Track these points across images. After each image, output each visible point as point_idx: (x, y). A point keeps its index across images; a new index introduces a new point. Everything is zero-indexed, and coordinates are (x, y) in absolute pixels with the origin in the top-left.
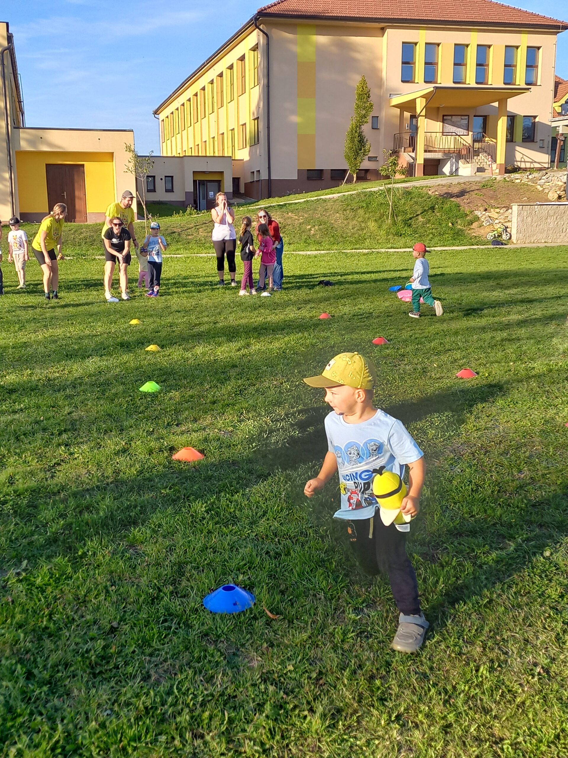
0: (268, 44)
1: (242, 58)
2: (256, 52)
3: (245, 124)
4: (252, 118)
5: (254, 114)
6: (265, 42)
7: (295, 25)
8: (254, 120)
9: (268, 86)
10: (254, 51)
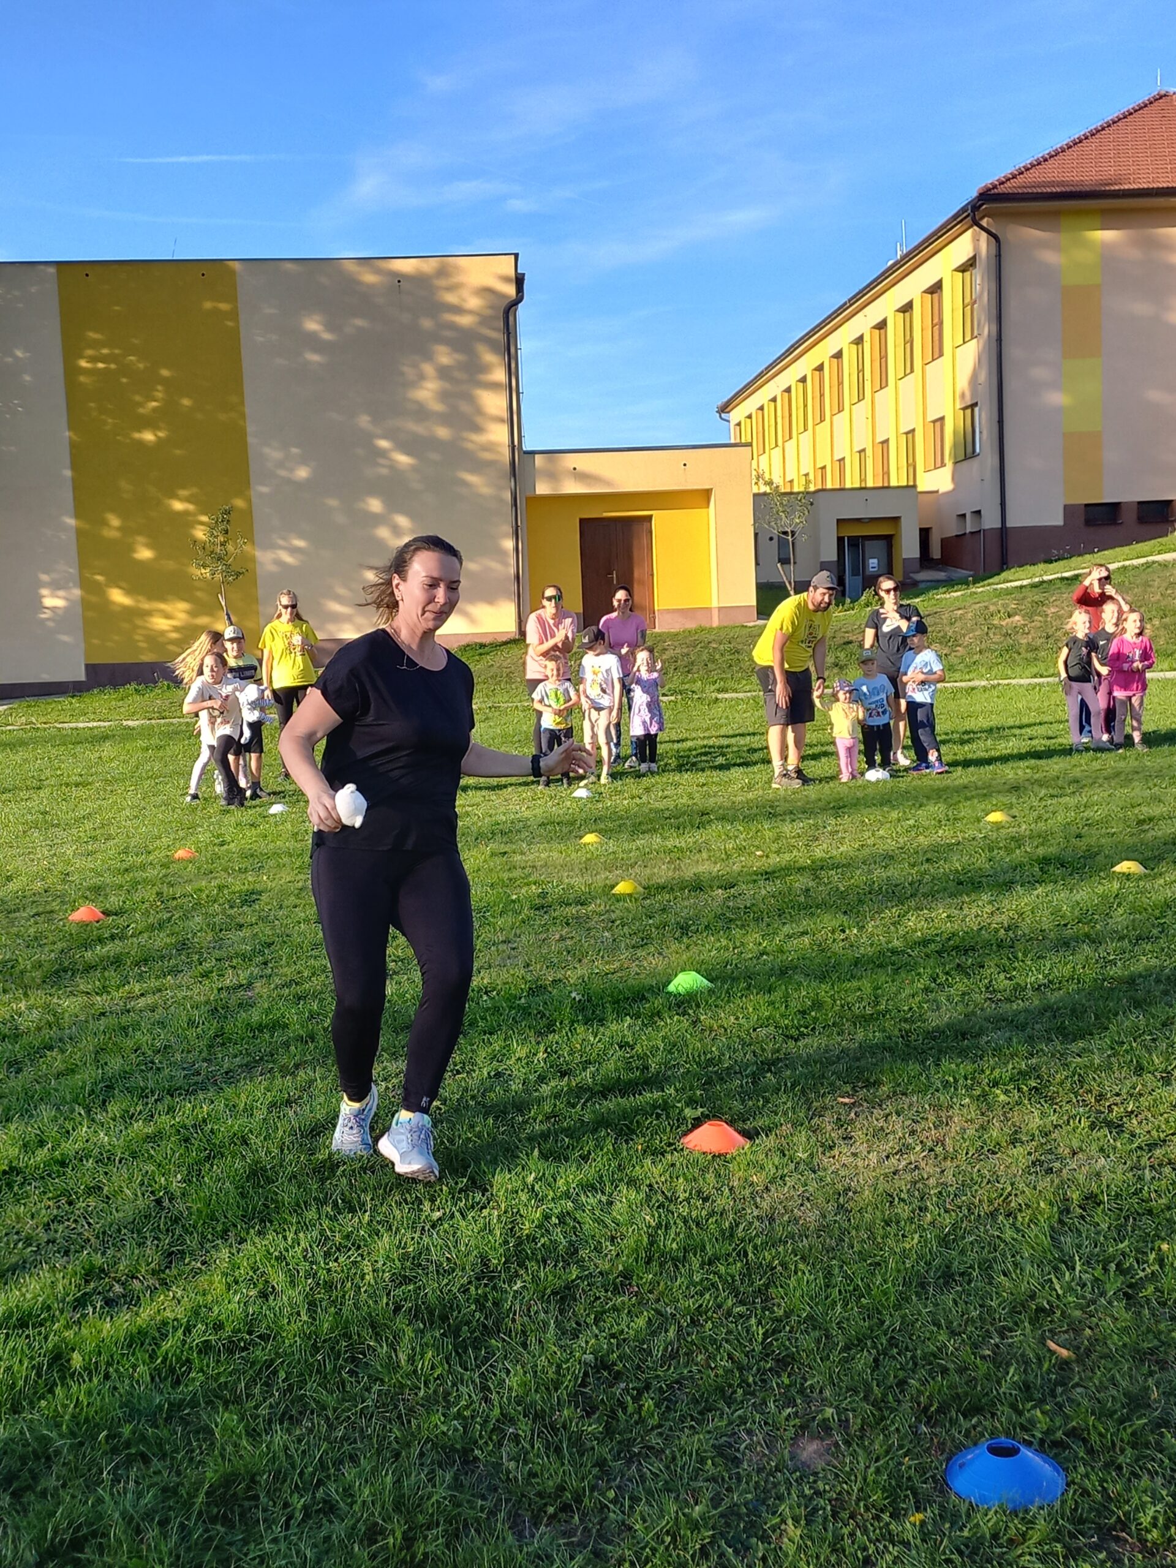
0: (999, 256)
1: (936, 289)
2: (967, 274)
3: (942, 419)
4: (958, 406)
5: (963, 396)
6: (994, 251)
7: (1057, 214)
8: (964, 409)
9: (999, 339)
10: (963, 271)
